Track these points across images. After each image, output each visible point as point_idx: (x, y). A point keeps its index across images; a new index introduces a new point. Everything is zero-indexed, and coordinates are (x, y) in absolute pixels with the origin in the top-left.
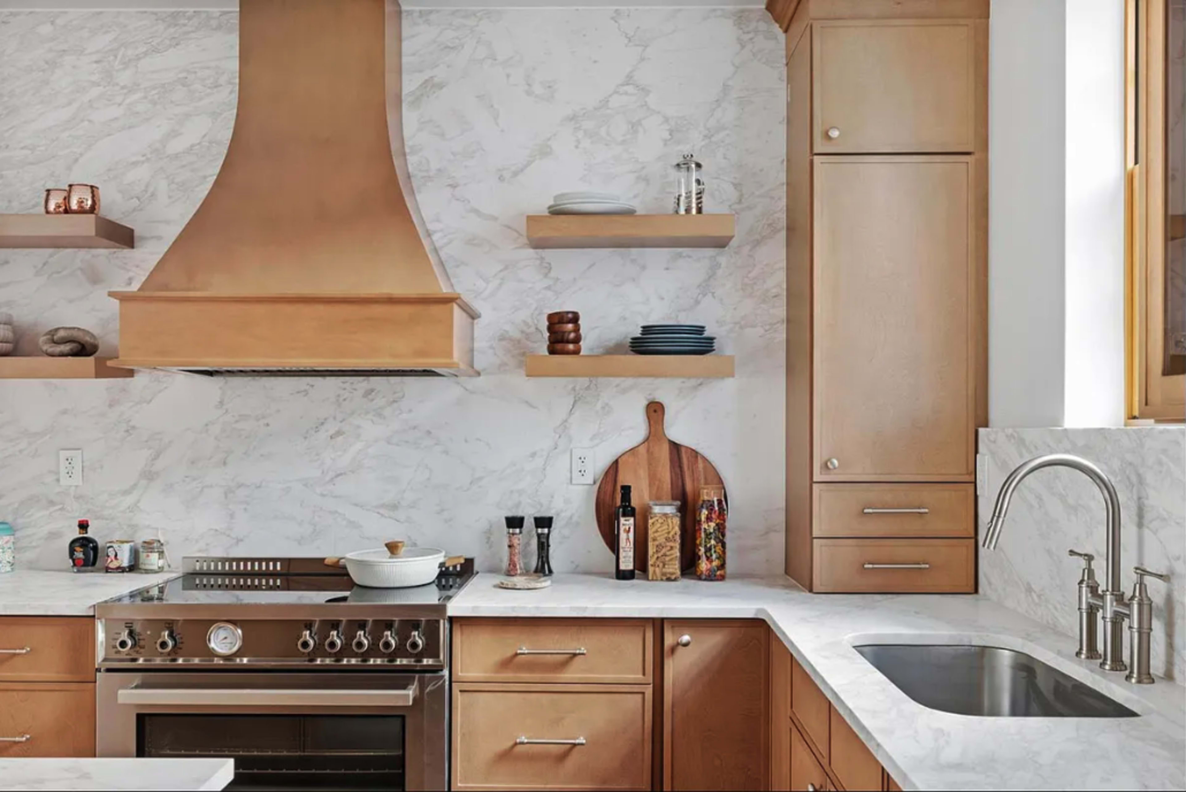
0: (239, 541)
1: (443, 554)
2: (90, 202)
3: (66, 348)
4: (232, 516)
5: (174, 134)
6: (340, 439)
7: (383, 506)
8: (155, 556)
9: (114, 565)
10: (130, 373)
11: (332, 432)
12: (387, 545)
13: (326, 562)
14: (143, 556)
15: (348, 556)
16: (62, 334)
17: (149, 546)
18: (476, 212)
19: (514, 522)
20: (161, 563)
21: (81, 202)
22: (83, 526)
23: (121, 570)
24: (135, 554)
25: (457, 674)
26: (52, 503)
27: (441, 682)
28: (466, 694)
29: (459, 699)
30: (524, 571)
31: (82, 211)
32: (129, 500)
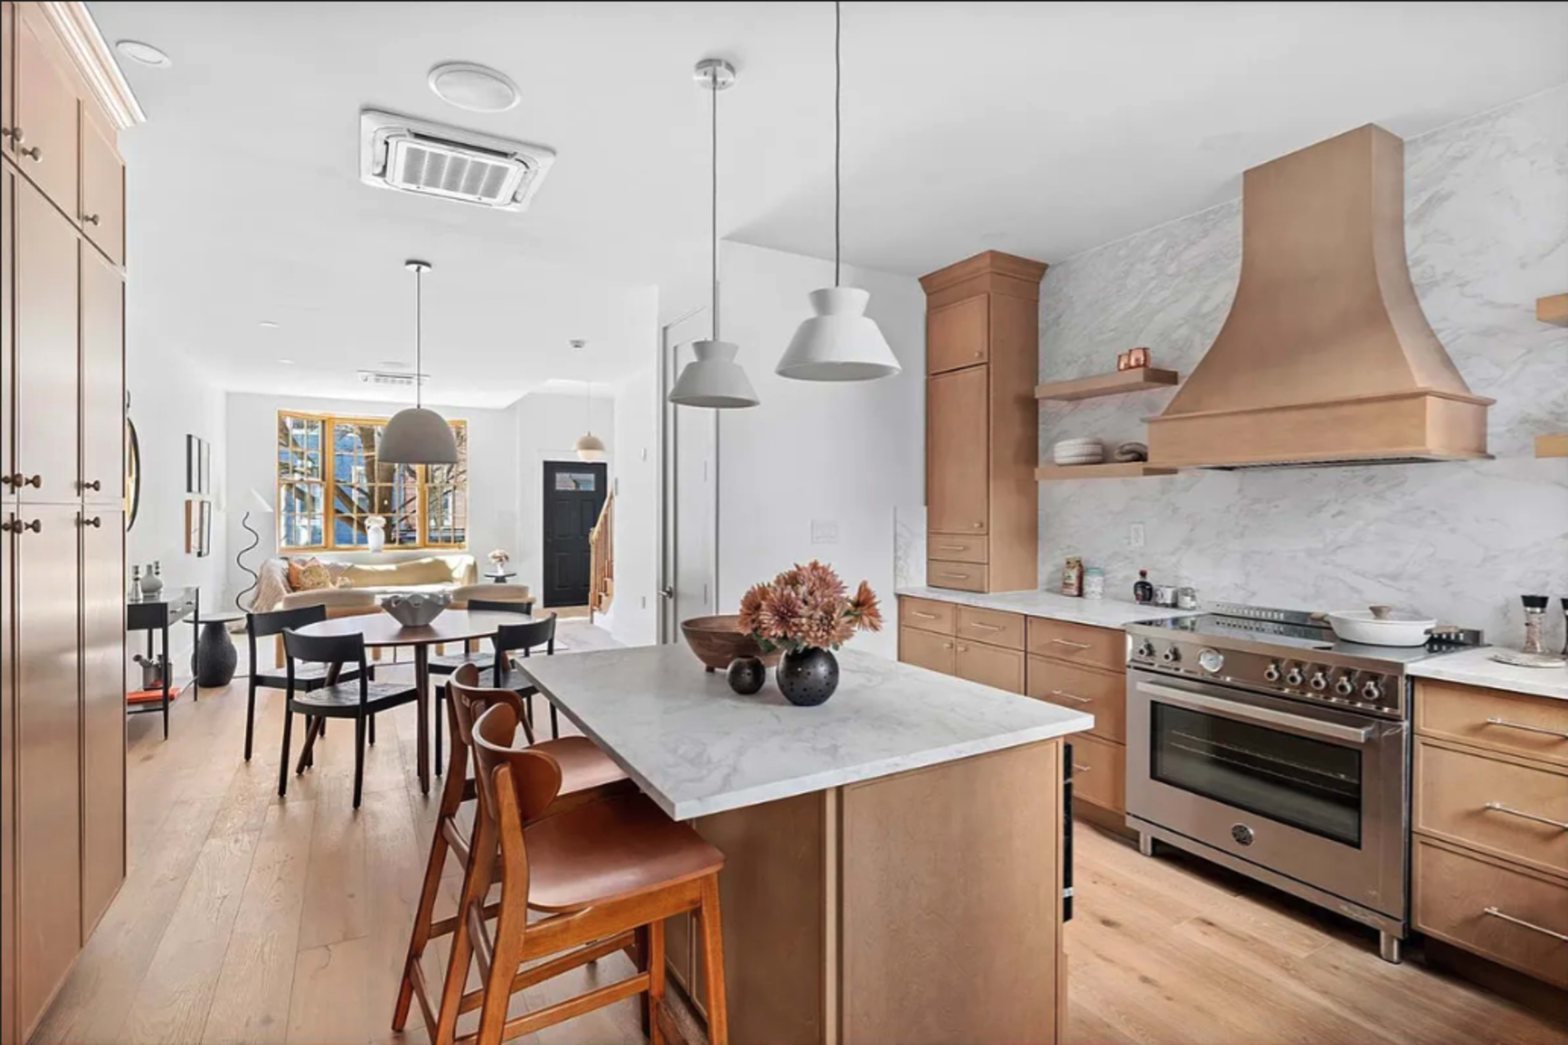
0: (1254, 594)
1: (1435, 621)
2: (1142, 359)
3: (1129, 457)
4: (1248, 575)
5: (1206, 299)
6: (1340, 518)
7: (1384, 576)
8: (1188, 599)
9: (1161, 602)
10: (1173, 471)
11: (1334, 512)
12: (1372, 609)
13: (1313, 616)
14: (1180, 597)
15: (1332, 614)
16: (1127, 448)
17: (1185, 592)
18: (1490, 303)
19: (1535, 602)
20: (1193, 604)
21: (1137, 360)
22: (1143, 574)
23: (1166, 605)
24: (1176, 596)
25: (1418, 728)
26: (1127, 558)
27: (1398, 731)
28: (1427, 747)
29: (1421, 752)
30: (1547, 651)
31: (1138, 366)
32: (1174, 559)
